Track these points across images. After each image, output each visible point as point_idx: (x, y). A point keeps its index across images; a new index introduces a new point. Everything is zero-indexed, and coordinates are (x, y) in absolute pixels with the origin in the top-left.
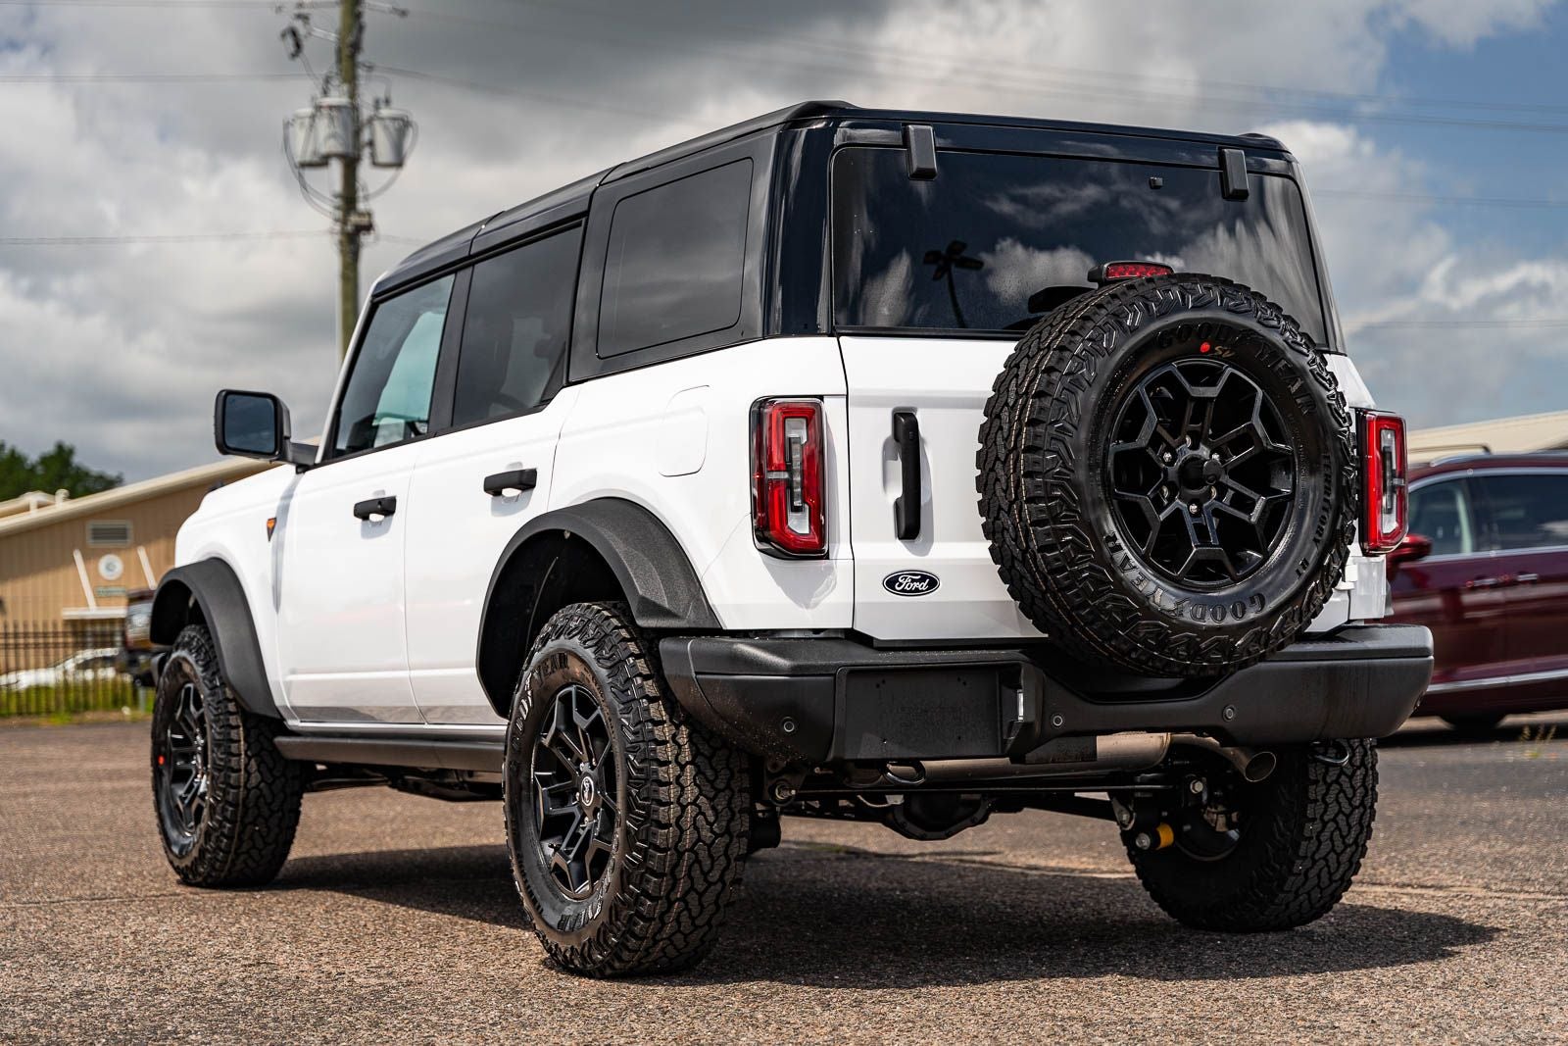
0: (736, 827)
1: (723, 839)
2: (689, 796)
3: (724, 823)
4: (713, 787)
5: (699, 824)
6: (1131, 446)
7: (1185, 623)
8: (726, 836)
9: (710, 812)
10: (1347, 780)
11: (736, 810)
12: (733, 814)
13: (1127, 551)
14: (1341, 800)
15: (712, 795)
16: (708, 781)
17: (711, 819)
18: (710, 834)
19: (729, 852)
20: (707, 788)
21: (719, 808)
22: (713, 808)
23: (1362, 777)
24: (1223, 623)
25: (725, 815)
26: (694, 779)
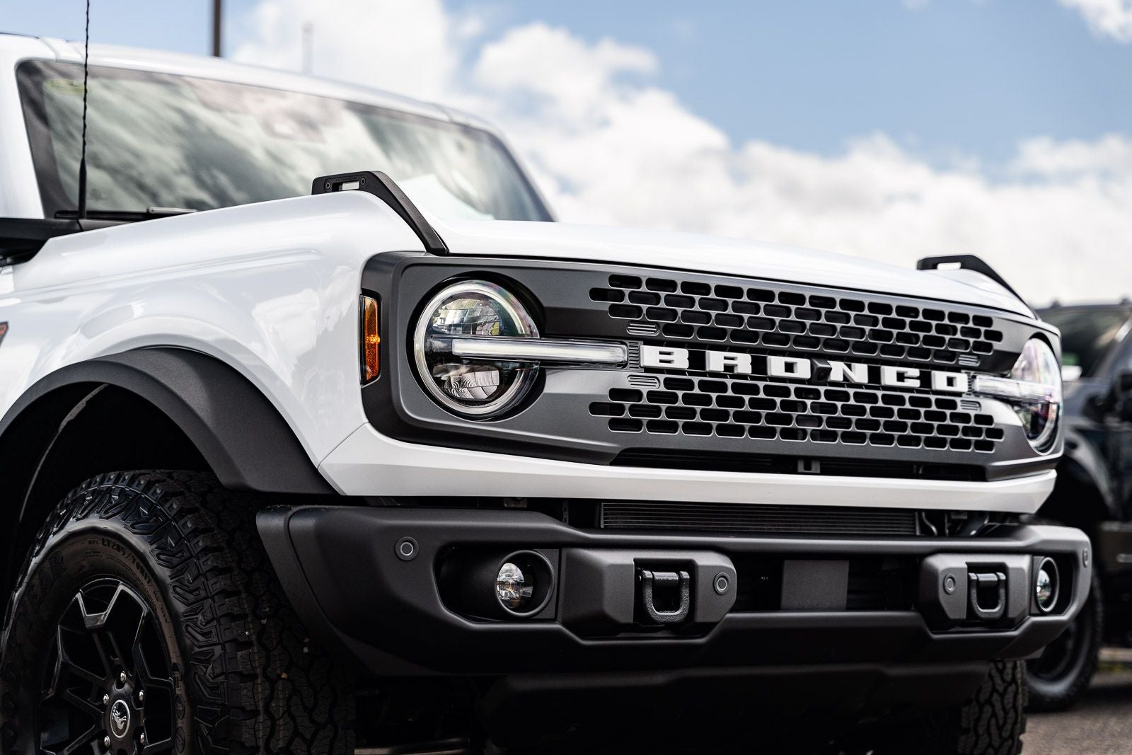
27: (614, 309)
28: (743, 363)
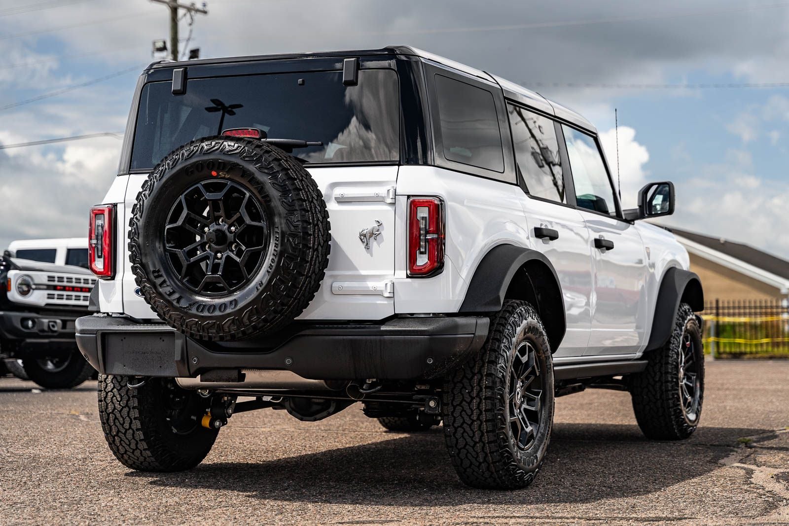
0: (131, 403)
1: (125, 409)
2: (109, 388)
3: (125, 402)
4: (120, 384)
5: (114, 401)
6: (175, 225)
7: (193, 314)
8: (127, 408)
9: (118, 396)
10: (467, 405)
11: (131, 396)
12: (129, 398)
13: (165, 277)
14: (463, 416)
15: (119, 388)
16: (118, 382)
17: (119, 399)
18: (119, 406)
19: (130, 416)
20: (117, 385)
21: (123, 394)
22: (120, 394)
23: (477, 403)
24: (213, 314)
25: (125, 398)
26: (112, 380)
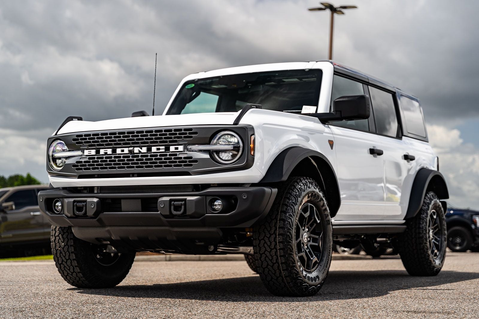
27: (77, 143)
28: (109, 151)
